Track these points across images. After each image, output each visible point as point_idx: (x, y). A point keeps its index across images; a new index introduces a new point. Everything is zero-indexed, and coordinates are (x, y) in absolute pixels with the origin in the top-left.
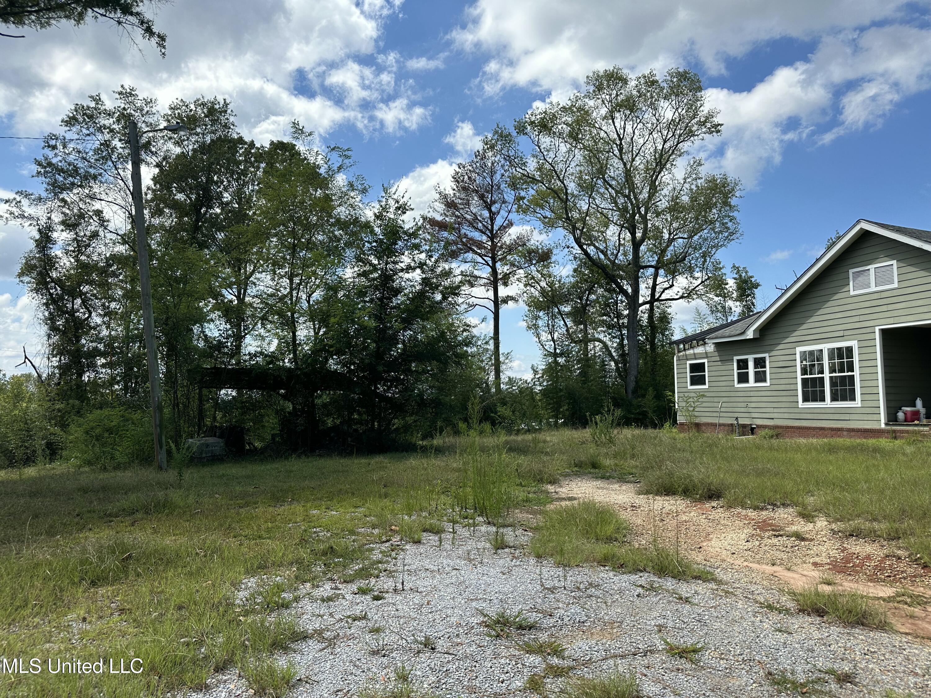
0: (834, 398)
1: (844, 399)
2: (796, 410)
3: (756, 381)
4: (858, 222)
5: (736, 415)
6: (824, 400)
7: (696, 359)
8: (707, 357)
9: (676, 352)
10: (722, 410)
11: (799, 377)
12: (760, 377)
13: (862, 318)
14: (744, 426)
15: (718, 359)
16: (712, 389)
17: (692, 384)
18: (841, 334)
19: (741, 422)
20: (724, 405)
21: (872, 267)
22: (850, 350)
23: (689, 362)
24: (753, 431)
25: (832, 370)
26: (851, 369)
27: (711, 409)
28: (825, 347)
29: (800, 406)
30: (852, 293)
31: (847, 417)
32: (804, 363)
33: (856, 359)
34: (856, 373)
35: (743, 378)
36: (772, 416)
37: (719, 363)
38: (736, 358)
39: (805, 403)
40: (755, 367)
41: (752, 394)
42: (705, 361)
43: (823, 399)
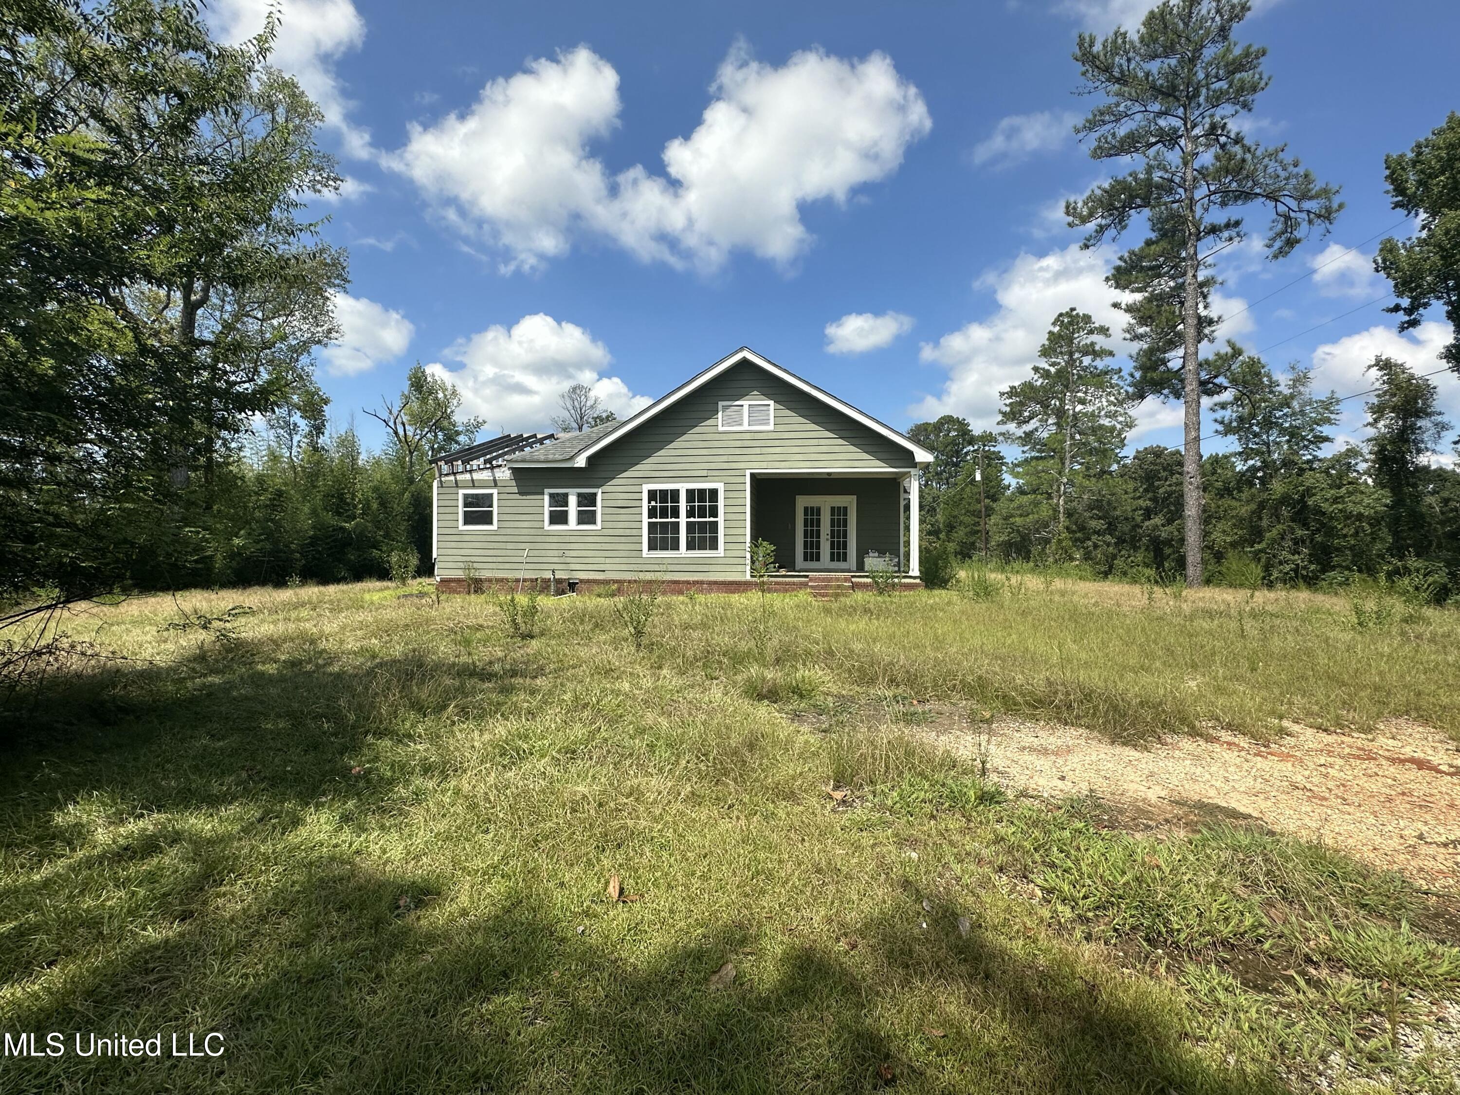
0: (690, 546)
1: (702, 547)
2: (639, 561)
3: (580, 522)
4: (741, 349)
5: (552, 567)
6: (678, 549)
7: (474, 486)
8: (496, 485)
9: (437, 475)
10: (528, 560)
11: (646, 520)
12: (586, 518)
13: (731, 458)
14: (559, 581)
15: (516, 490)
16: (503, 531)
17: (466, 523)
18: (704, 473)
19: (559, 575)
20: (532, 553)
21: (745, 403)
22: (714, 493)
23: (462, 492)
24: (572, 586)
25: (690, 513)
26: (714, 513)
27: (500, 559)
28: (683, 488)
29: (644, 555)
30: (721, 429)
31: (706, 568)
32: (653, 503)
33: (721, 503)
34: (720, 519)
35: (559, 518)
36: (602, 567)
37: (518, 496)
38: (547, 491)
39: (651, 552)
40: (579, 504)
41: (573, 539)
42: (494, 491)
43: (676, 547)
